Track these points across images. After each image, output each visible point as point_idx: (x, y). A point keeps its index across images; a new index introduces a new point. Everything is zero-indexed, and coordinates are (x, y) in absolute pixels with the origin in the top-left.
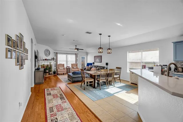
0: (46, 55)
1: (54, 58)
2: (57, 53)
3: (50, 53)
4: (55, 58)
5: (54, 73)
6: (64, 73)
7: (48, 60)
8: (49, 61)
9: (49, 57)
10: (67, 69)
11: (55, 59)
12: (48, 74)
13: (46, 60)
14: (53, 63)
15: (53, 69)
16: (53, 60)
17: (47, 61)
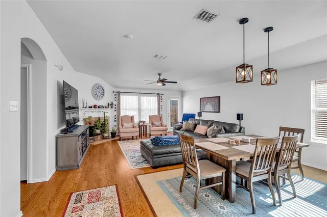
0: (96, 96)
1: (112, 103)
2: (119, 93)
3: (104, 92)
4: (115, 103)
5: (113, 134)
6: (133, 137)
7: (99, 107)
8: (101, 110)
9: (103, 102)
10: (140, 127)
11: (115, 106)
12: (99, 137)
13: (95, 107)
14: (110, 114)
15: (112, 126)
16: (110, 107)
17: (97, 109)
